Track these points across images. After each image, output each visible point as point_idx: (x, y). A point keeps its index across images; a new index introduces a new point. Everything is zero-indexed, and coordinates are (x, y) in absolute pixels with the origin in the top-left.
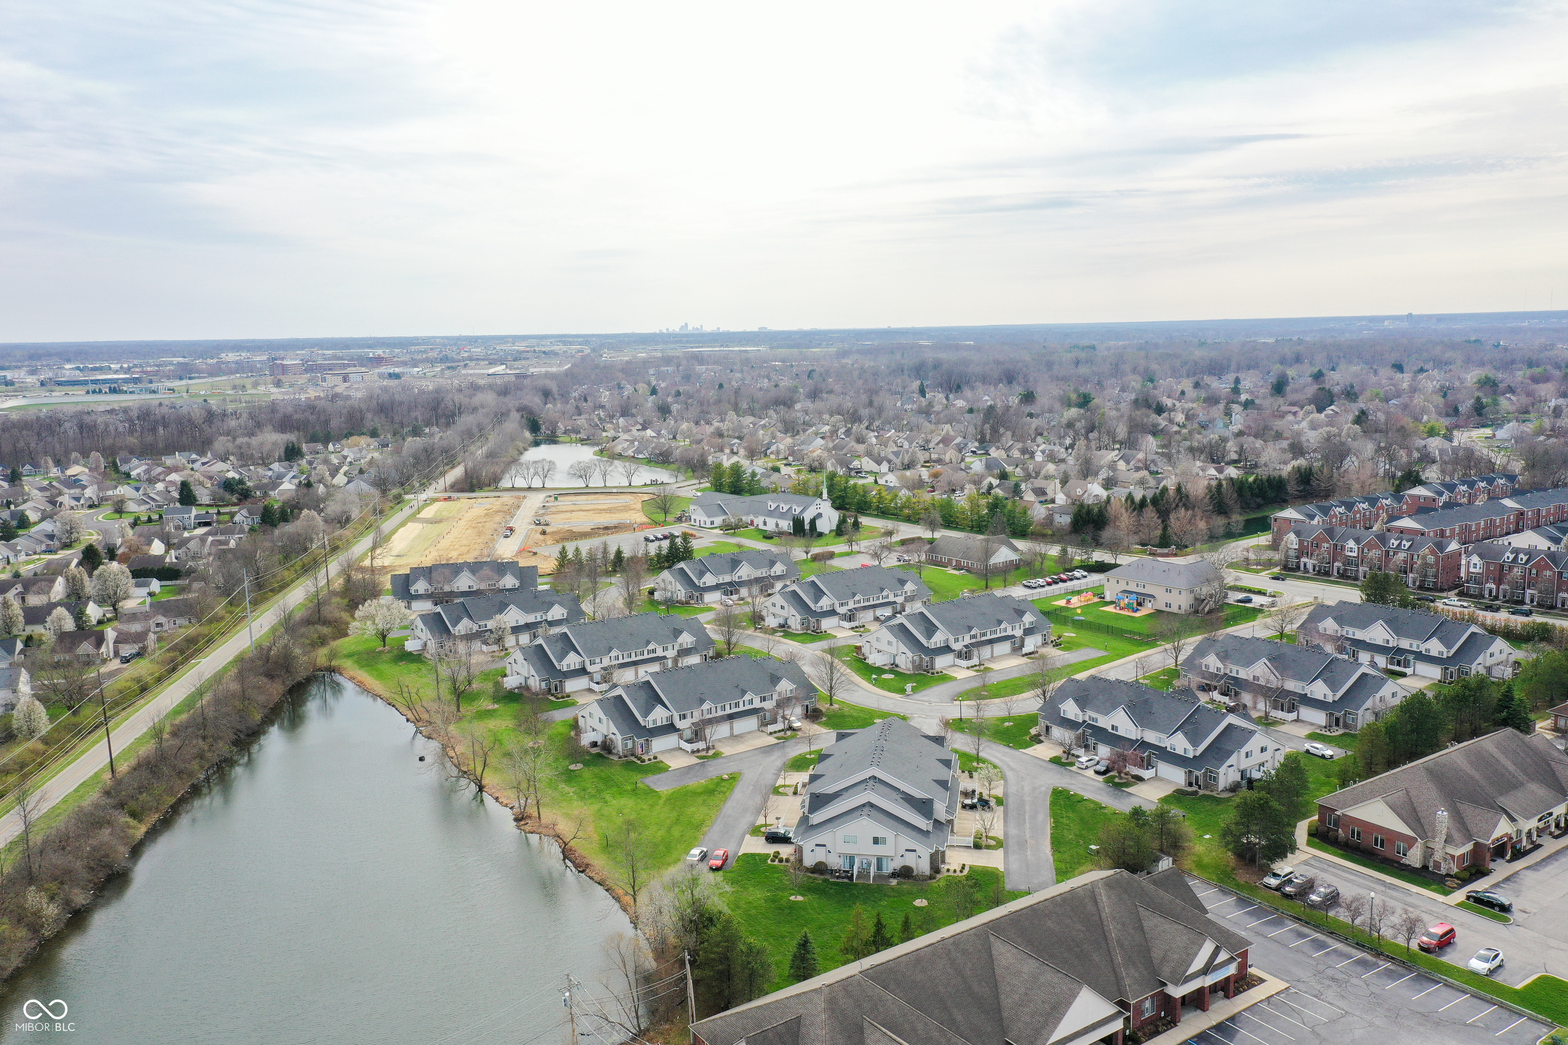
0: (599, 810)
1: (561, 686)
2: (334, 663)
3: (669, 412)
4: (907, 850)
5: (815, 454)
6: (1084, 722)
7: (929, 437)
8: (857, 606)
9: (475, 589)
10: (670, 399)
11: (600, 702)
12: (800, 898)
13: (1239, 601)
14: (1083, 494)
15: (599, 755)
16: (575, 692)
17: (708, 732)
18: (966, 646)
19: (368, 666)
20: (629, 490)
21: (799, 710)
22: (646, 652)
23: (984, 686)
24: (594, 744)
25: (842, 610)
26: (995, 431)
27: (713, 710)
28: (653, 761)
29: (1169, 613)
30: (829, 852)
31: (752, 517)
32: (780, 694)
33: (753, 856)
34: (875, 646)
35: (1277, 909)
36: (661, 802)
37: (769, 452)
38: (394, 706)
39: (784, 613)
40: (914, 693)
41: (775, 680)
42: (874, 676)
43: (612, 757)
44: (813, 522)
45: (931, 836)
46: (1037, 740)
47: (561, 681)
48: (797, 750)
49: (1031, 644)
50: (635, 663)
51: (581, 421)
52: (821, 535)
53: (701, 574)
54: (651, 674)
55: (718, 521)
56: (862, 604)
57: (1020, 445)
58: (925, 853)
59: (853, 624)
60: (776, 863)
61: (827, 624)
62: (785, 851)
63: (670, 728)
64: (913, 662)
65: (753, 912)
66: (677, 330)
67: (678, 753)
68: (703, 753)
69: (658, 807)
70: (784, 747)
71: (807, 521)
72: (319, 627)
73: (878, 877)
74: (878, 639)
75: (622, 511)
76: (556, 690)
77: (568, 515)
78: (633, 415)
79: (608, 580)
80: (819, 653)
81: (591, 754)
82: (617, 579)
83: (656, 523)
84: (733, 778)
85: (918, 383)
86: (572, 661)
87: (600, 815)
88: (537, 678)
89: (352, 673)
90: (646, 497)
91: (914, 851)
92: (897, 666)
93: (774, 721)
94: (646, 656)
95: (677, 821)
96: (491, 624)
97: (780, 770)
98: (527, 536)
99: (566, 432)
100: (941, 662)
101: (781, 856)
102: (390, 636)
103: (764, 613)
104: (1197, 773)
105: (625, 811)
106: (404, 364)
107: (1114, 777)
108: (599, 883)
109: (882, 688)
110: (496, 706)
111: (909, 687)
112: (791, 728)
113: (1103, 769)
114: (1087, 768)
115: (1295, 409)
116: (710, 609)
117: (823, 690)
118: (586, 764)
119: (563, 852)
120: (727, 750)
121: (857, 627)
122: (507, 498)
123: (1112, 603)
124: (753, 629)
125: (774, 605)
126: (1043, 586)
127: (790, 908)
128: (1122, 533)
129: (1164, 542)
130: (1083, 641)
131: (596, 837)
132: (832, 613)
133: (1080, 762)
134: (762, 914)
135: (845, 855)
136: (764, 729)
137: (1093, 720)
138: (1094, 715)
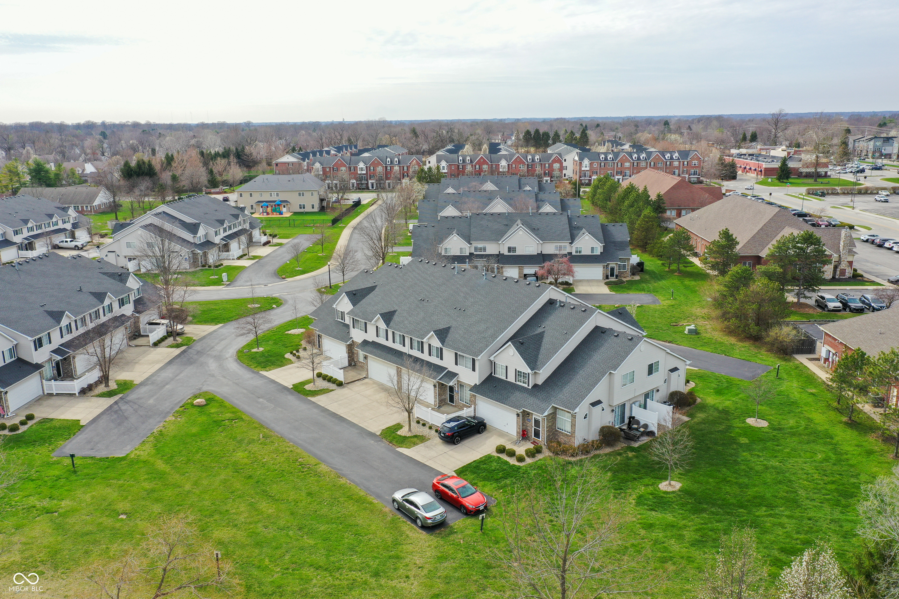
18: (223, 240)
23: (286, 265)
25: (18, 239)
27: (73, 326)
29: (305, 212)
40: (232, 282)
41: (117, 277)
56: (36, 232)
63: (22, 366)
67: (59, 399)
68: (103, 389)
74: (129, 245)
84: (210, 399)
100: (212, 257)
104: (612, 264)
111: (225, 276)
136: (136, 342)
137: (480, 249)
138: (480, 245)
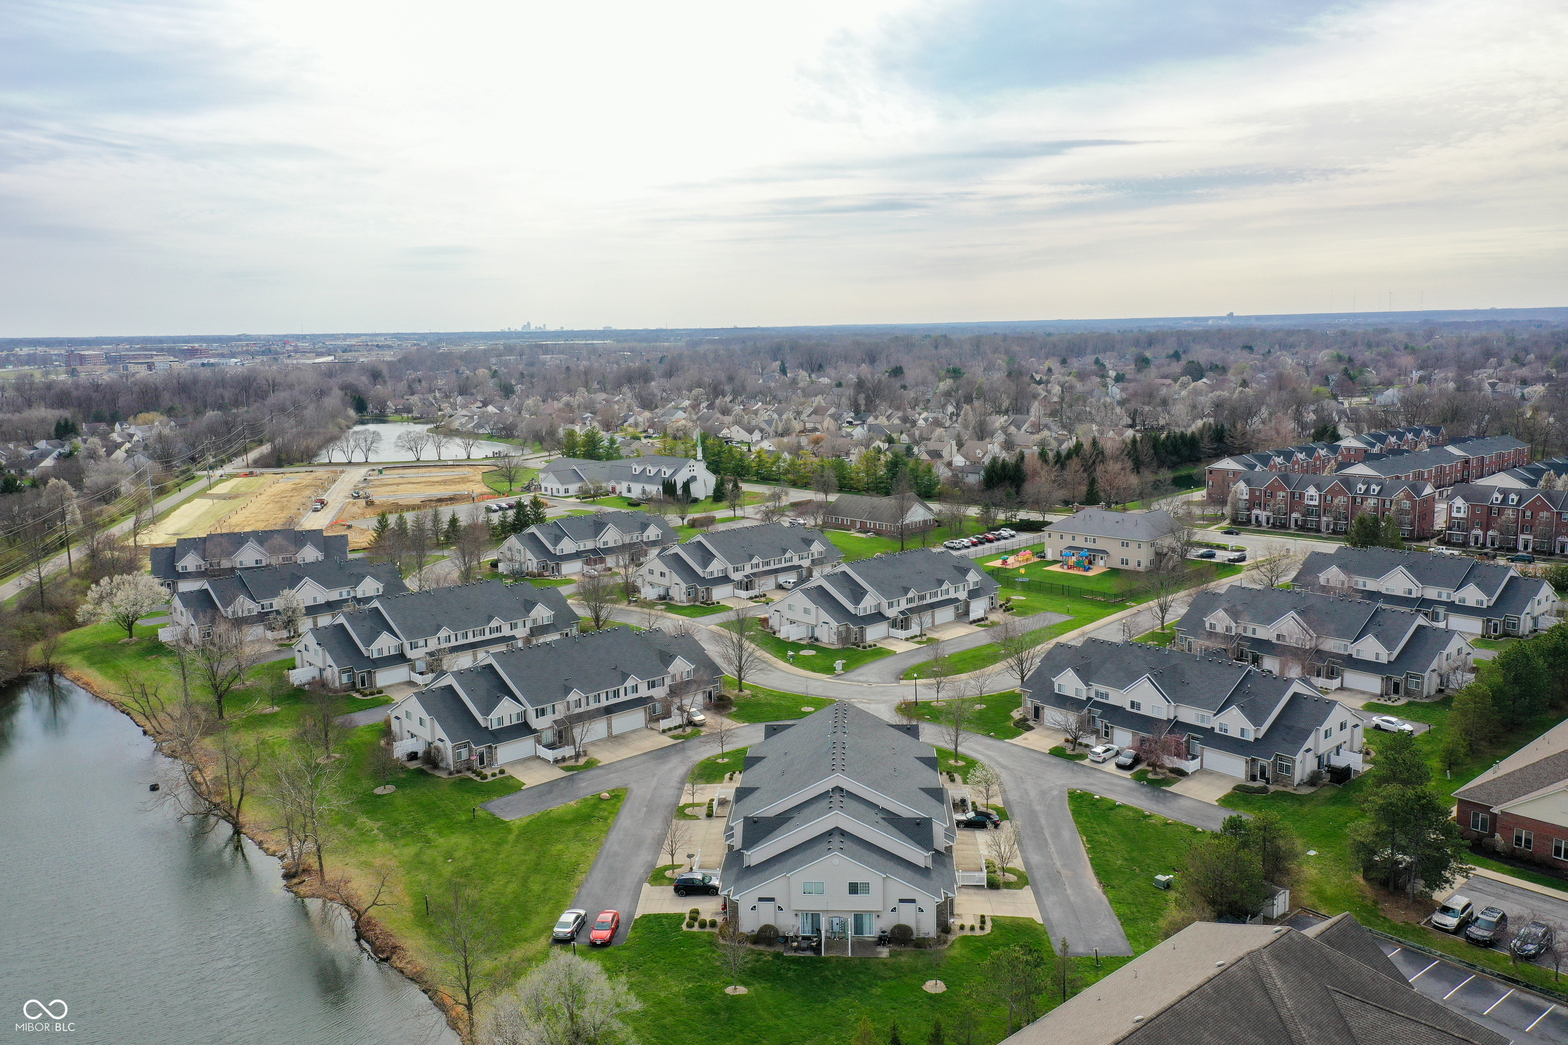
0: (417, 855)
1: (370, 678)
2: (53, 660)
3: (513, 392)
4: (901, 901)
5: (679, 424)
6: (1089, 699)
7: (801, 409)
8: (755, 570)
9: (264, 564)
10: (513, 382)
11: (421, 696)
12: (742, 990)
13: (1202, 556)
14: (983, 456)
15: (420, 772)
16: (389, 686)
17: (577, 732)
18: (902, 613)
19: (102, 662)
20: (468, 462)
21: (700, 698)
22: (487, 631)
23: (936, 660)
24: (413, 756)
25: (737, 576)
26: (869, 401)
27: (583, 702)
28: (499, 776)
29: (1126, 571)
30: (780, 908)
31: (613, 483)
32: (674, 676)
33: (658, 918)
34: (786, 616)
35: (1473, 966)
36: (512, 838)
37: (626, 424)
38: (128, 714)
39: (665, 581)
40: (846, 672)
41: (666, 659)
42: (790, 653)
43: (438, 773)
44: (686, 486)
45: (933, 875)
46: (1023, 726)
47: (369, 672)
48: (704, 752)
49: (978, 608)
50: (473, 646)
51: (415, 399)
52: (696, 501)
53: (557, 540)
54: (494, 655)
55: (574, 488)
56: (761, 569)
57: (900, 414)
58: (929, 903)
59: (751, 593)
60: (696, 929)
61: (719, 593)
62: (708, 908)
63: (523, 729)
64: (839, 634)
65: (669, 1020)
66: (520, 329)
67: (536, 764)
68: (572, 763)
69: (506, 846)
70: (683, 749)
71: (679, 485)
72: (39, 615)
73: (860, 944)
74: (790, 607)
75: (459, 482)
76: (363, 683)
77: (395, 487)
78: (472, 394)
79: (440, 553)
80: (714, 628)
81: (407, 770)
82: (451, 552)
83: (500, 493)
84: (617, 796)
85: (778, 363)
86: (385, 644)
87: (417, 863)
88: (336, 669)
89: (76, 672)
90: (486, 469)
91: (913, 901)
92: (817, 640)
93: (667, 715)
94: (488, 636)
95: (536, 868)
96: (278, 603)
97: (683, 782)
98: (342, 510)
99: (397, 411)
100: (874, 633)
101: (702, 917)
102: (141, 624)
103: (639, 583)
104: (1262, 761)
105: (457, 854)
106: (222, 356)
107: (1144, 772)
108: (412, 979)
109: (804, 668)
110: (276, 709)
111: (839, 664)
112: (691, 723)
113: (1129, 761)
114: (1104, 760)
115: (1169, 381)
116: (569, 582)
117: (729, 672)
118: (399, 785)
119: (357, 928)
120: (604, 756)
121: (756, 597)
122: (321, 473)
123: (1055, 562)
124: (626, 603)
125: (651, 572)
126: (968, 547)
127: (728, 1008)
128: (1045, 489)
129: (1091, 499)
130: (1036, 604)
131: (408, 902)
132: (725, 579)
133: (1094, 753)
134: (686, 1024)
135: (806, 913)
136: (654, 725)
137: (1102, 695)
138: (1103, 689)
